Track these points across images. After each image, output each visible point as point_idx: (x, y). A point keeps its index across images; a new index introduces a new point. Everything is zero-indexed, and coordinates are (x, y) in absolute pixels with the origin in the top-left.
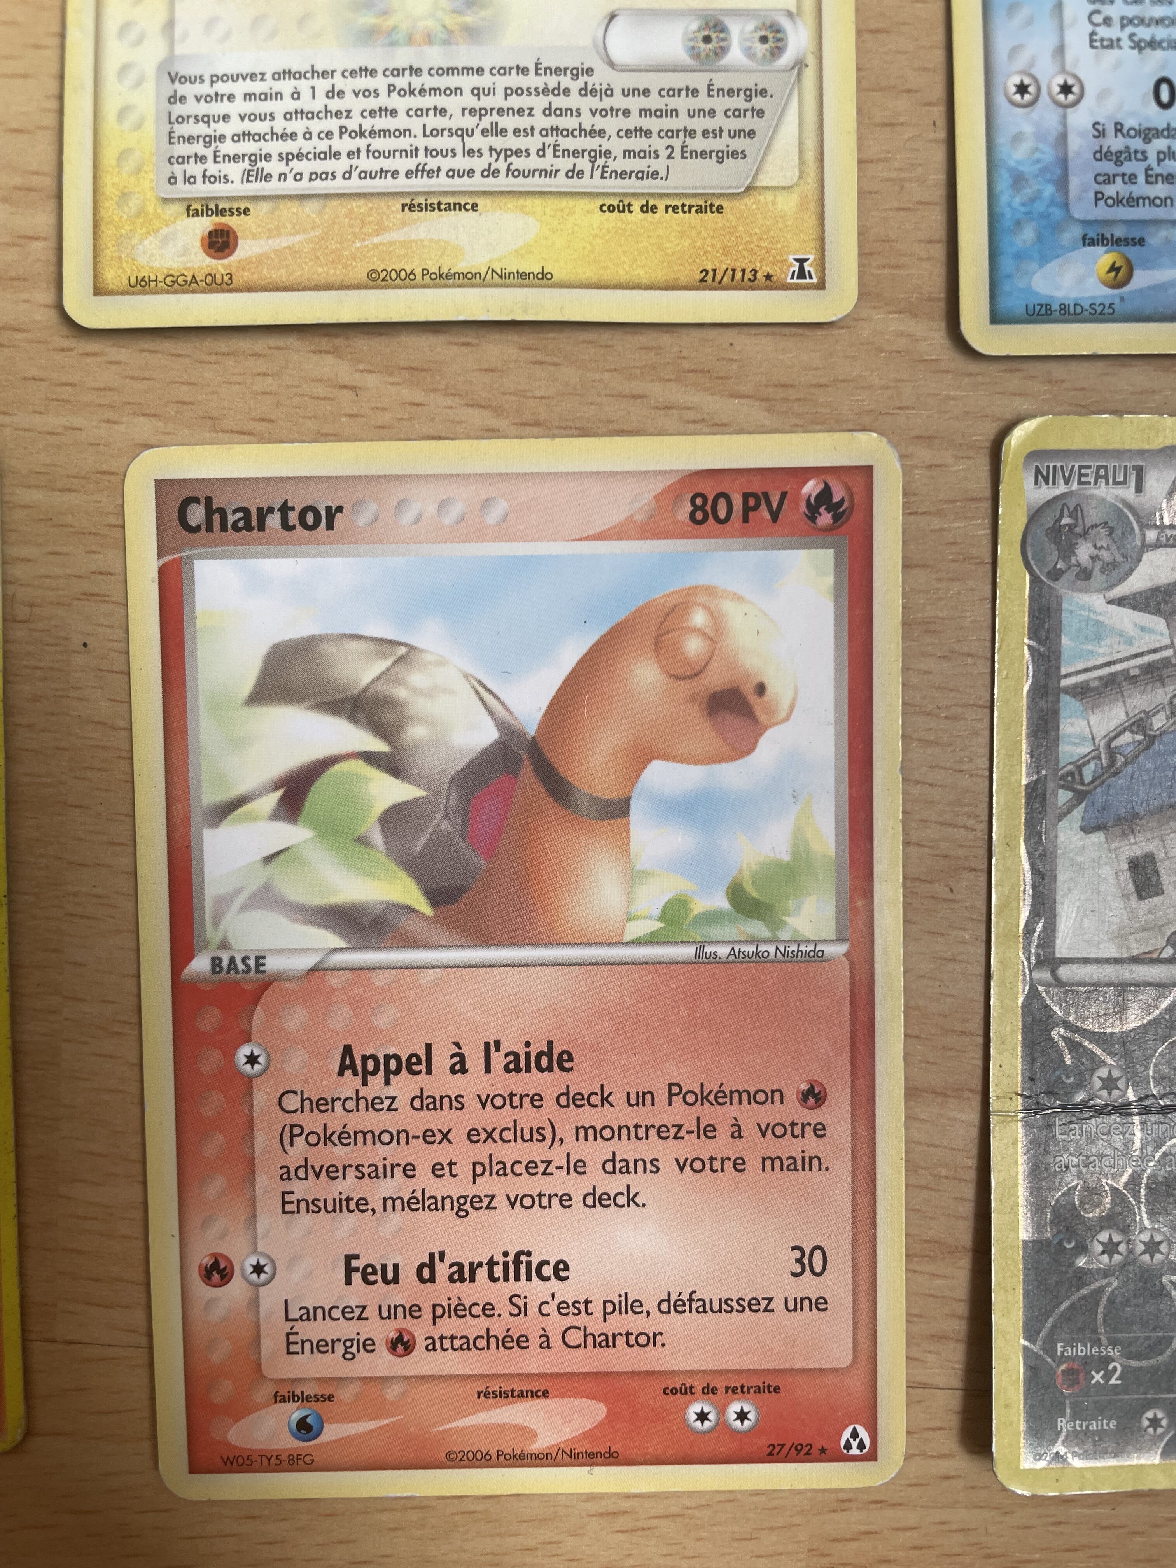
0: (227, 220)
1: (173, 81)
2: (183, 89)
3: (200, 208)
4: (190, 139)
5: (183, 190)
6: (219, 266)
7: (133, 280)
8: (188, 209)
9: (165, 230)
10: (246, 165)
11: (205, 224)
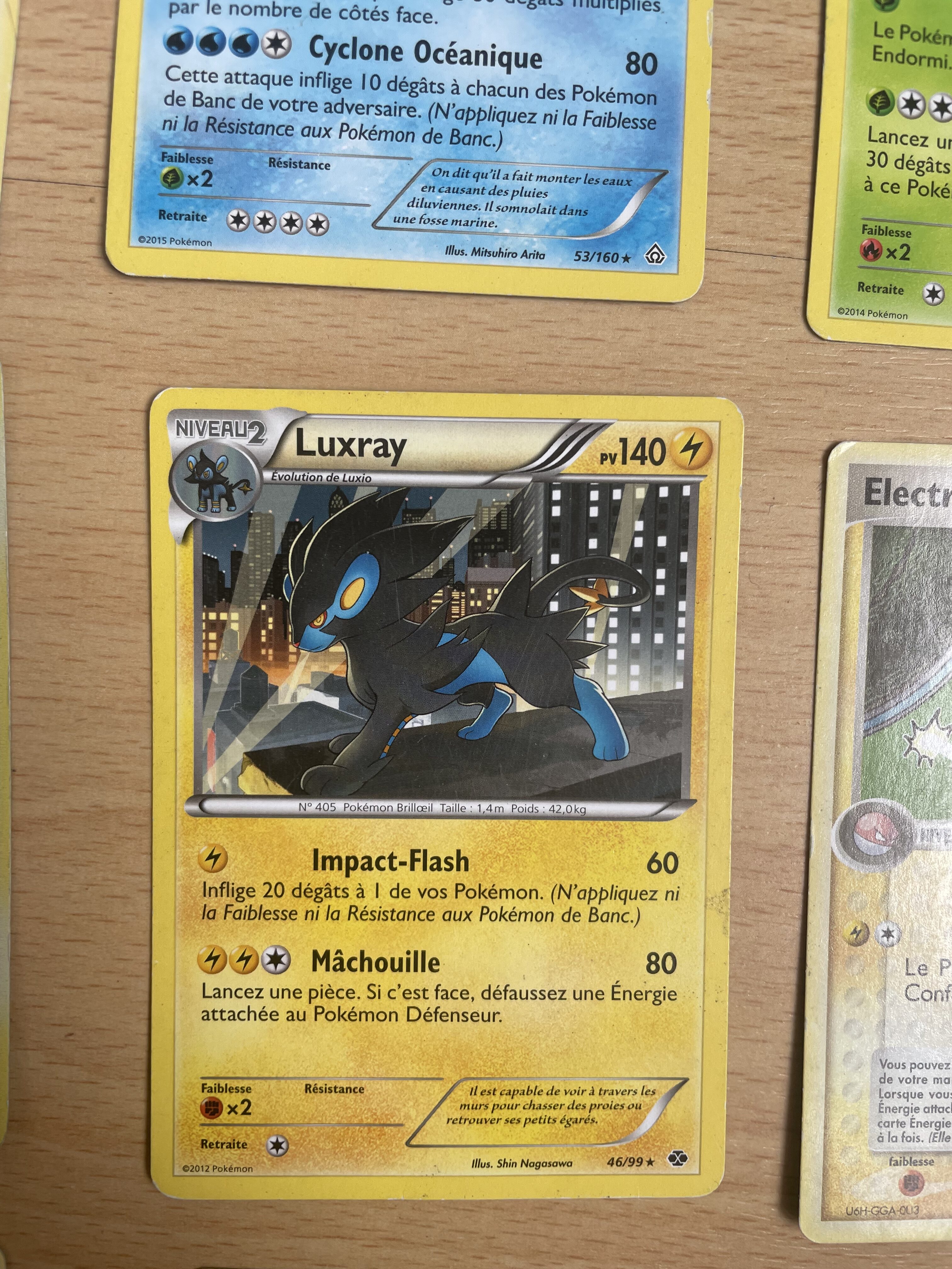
0: (918, 1169)
1: (883, 1067)
2: (890, 1073)
3: (899, 1159)
4: (894, 1110)
5: (887, 1146)
6: (910, 1201)
7: (850, 1210)
8: (891, 1160)
9: (875, 1175)
10: (933, 1129)
11: (902, 1171)
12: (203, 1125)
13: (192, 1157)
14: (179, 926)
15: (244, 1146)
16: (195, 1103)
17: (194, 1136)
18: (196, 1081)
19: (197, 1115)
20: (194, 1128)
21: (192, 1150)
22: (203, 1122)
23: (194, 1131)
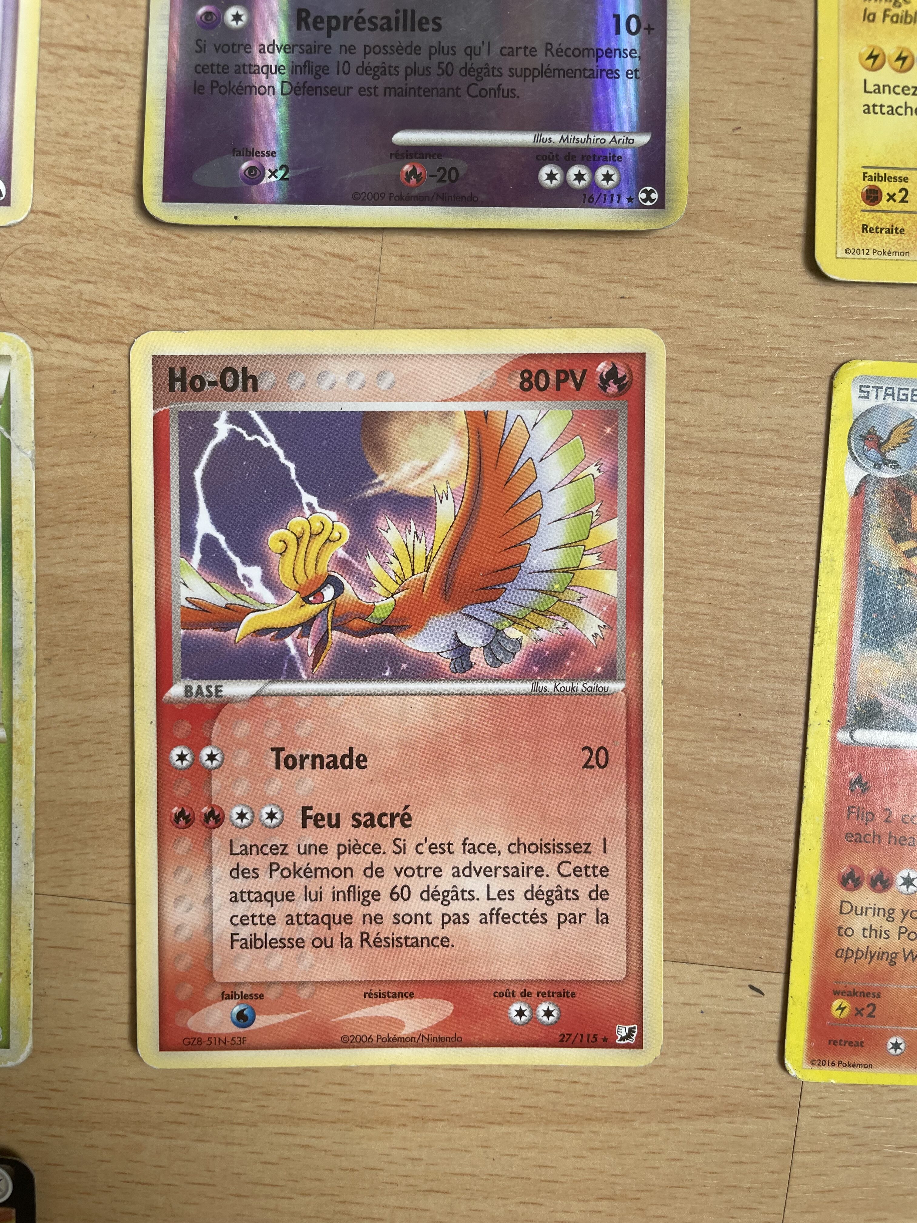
12: (863, 211)
13: (854, 240)
14: (842, 26)
15: (902, 231)
16: (857, 190)
17: (855, 221)
18: (857, 170)
19: (858, 201)
20: (855, 213)
21: (854, 234)
22: (864, 208)
23: (856, 216)
